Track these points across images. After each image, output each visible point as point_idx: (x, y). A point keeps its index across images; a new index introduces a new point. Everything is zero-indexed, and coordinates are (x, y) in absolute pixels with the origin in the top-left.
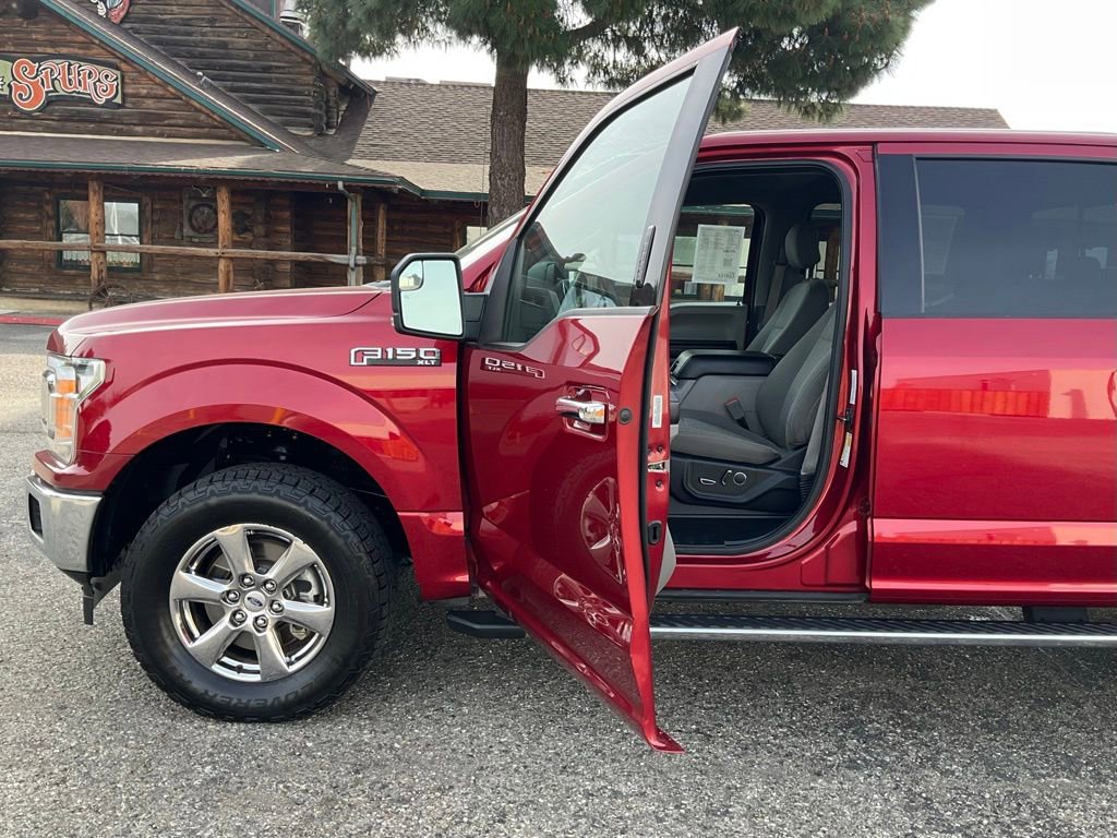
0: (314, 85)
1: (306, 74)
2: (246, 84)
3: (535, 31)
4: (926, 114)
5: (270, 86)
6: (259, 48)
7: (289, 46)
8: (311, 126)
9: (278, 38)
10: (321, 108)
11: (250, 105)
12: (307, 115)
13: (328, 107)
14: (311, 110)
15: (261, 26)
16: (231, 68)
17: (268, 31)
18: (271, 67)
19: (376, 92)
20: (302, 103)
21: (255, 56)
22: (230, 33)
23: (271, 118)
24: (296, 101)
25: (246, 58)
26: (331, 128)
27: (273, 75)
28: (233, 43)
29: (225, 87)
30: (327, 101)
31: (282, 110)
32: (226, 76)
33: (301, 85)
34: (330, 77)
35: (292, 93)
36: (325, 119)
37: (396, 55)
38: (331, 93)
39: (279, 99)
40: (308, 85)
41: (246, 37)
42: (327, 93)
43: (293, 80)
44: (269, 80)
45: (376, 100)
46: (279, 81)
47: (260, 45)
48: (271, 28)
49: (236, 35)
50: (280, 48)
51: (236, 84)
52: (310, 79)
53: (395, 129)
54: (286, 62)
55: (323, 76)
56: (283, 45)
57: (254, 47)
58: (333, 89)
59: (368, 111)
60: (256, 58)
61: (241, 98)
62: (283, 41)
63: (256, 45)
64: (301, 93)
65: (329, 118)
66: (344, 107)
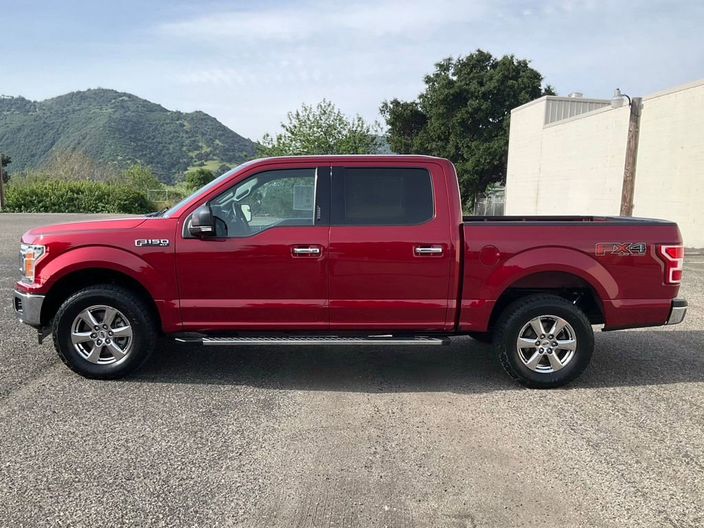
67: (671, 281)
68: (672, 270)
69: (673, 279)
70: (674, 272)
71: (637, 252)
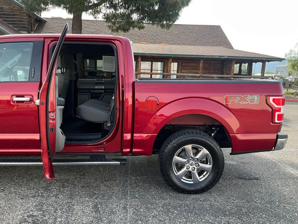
0: (27, 19)
1: (25, 16)
2: (8, 19)
3: (77, 4)
4: (200, 27)
5: (15, 19)
6: (12, 9)
7: (20, 8)
8: (27, 31)
9: (16, 6)
10: (29, 26)
11: (9, 25)
12: (25, 27)
13: (31, 25)
14: (27, 26)
15: (11, 3)
16: (4, 14)
17: (14, 4)
18: (15, 14)
19: (47, 21)
20: (24, 24)
21: (10, 11)
22: (3, 5)
23: (15, 29)
24: (22, 24)
25: (8, 12)
26: (32, 31)
27: (16, 16)
28: (4, 7)
29: (2, 20)
30: (31, 24)
31: (18, 26)
32: (2, 17)
33: (24, 19)
34: (32, 17)
35: (21, 21)
36: (30, 29)
37: (49, 11)
38: (32, 21)
39: (17, 23)
40: (25, 19)
41: (8, 6)
42: (31, 21)
43: (21, 18)
44: (15, 18)
45: (46, 23)
46: (17, 18)
47: (12, 8)
48: (14, 3)
49: (5, 5)
50: (17, 9)
51: (5, 19)
52: (26, 18)
53: (51, 31)
54: (19, 13)
55: (29, 16)
56: (18, 8)
57: (10, 9)
58: (33, 20)
59: (44, 26)
60: (11, 12)
61: (7, 23)
62: (18, 7)
63: (11, 8)
64: (24, 22)
65: (31, 28)
66: (37, 25)
67: (276, 121)
68: (277, 113)
69: (278, 120)
70: (278, 115)
71: (253, 102)
